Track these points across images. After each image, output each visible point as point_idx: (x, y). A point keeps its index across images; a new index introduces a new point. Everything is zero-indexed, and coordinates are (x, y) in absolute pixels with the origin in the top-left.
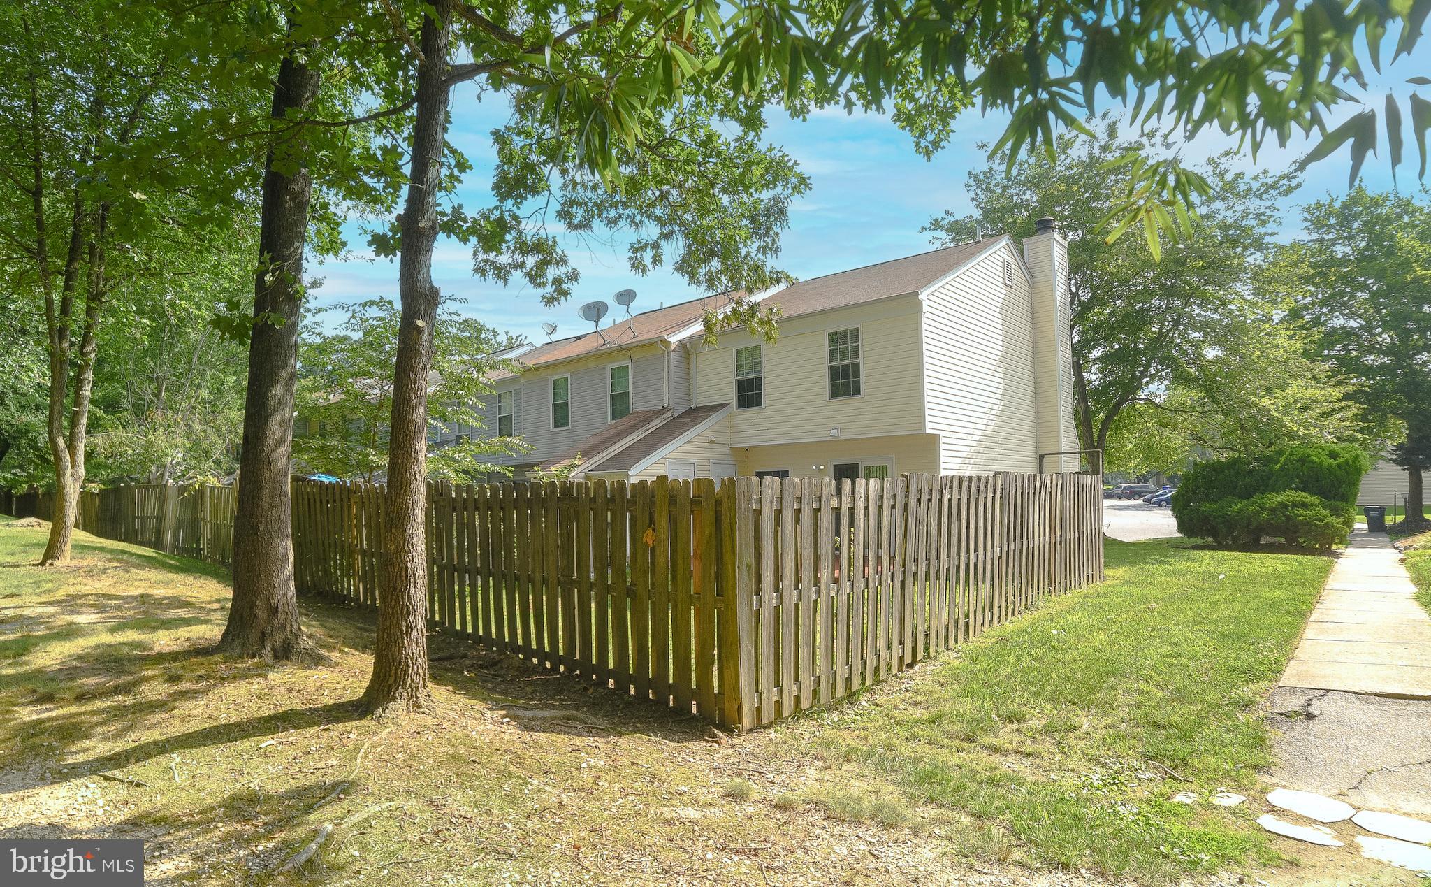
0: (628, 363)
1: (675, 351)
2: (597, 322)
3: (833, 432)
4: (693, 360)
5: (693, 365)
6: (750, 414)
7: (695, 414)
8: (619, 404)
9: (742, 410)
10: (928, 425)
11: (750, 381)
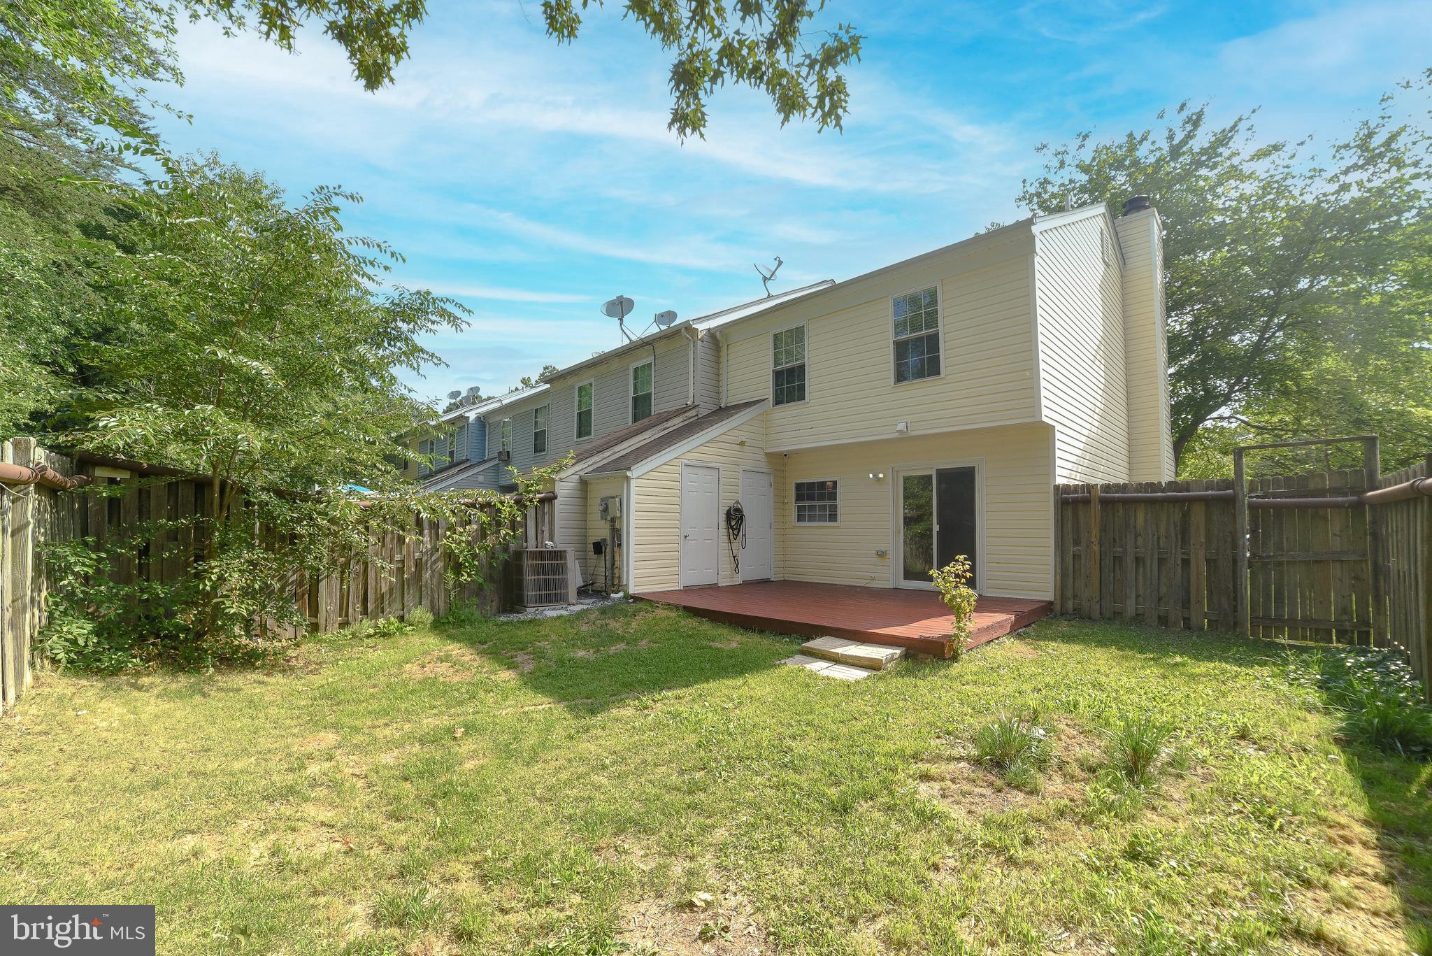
0: (651, 359)
1: (702, 340)
2: (621, 320)
3: (901, 427)
4: (723, 353)
5: (723, 359)
6: (789, 411)
7: (722, 412)
8: (641, 405)
9: (780, 406)
10: (1045, 411)
11: (791, 371)
